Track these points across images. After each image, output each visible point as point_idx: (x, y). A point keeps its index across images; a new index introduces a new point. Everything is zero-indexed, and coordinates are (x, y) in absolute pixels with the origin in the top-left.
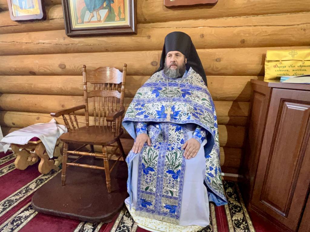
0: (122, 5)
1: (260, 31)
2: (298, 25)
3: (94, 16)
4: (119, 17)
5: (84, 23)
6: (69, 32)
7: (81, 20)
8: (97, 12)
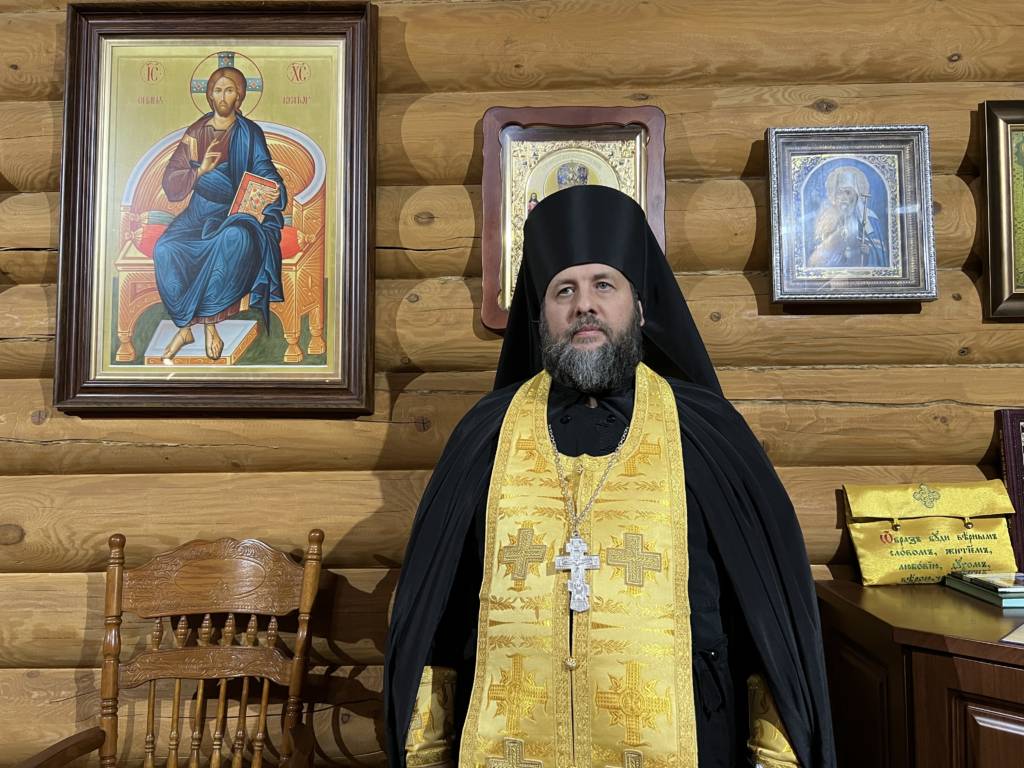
0: (317, 311)
1: (812, 419)
2: (922, 404)
3: (193, 341)
4: (301, 350)
5: (142, 363)
6: (68, 394)
7: (132, 351)
8: (210, 328)
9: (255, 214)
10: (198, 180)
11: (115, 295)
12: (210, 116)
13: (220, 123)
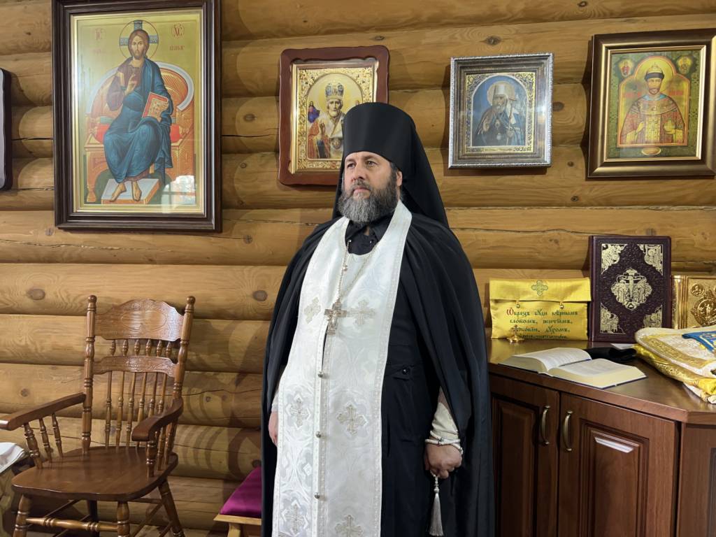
1: (473, 240)
2: (544, 231)
3: (126, 191)
5: (100, 203)
6: (63, 220)
7: (95, 196)
8: (134, 183)
9: (156, 117)
10: (125, 97)
11: (85, 165)
12: (130, 59)
13: (136, 63)
